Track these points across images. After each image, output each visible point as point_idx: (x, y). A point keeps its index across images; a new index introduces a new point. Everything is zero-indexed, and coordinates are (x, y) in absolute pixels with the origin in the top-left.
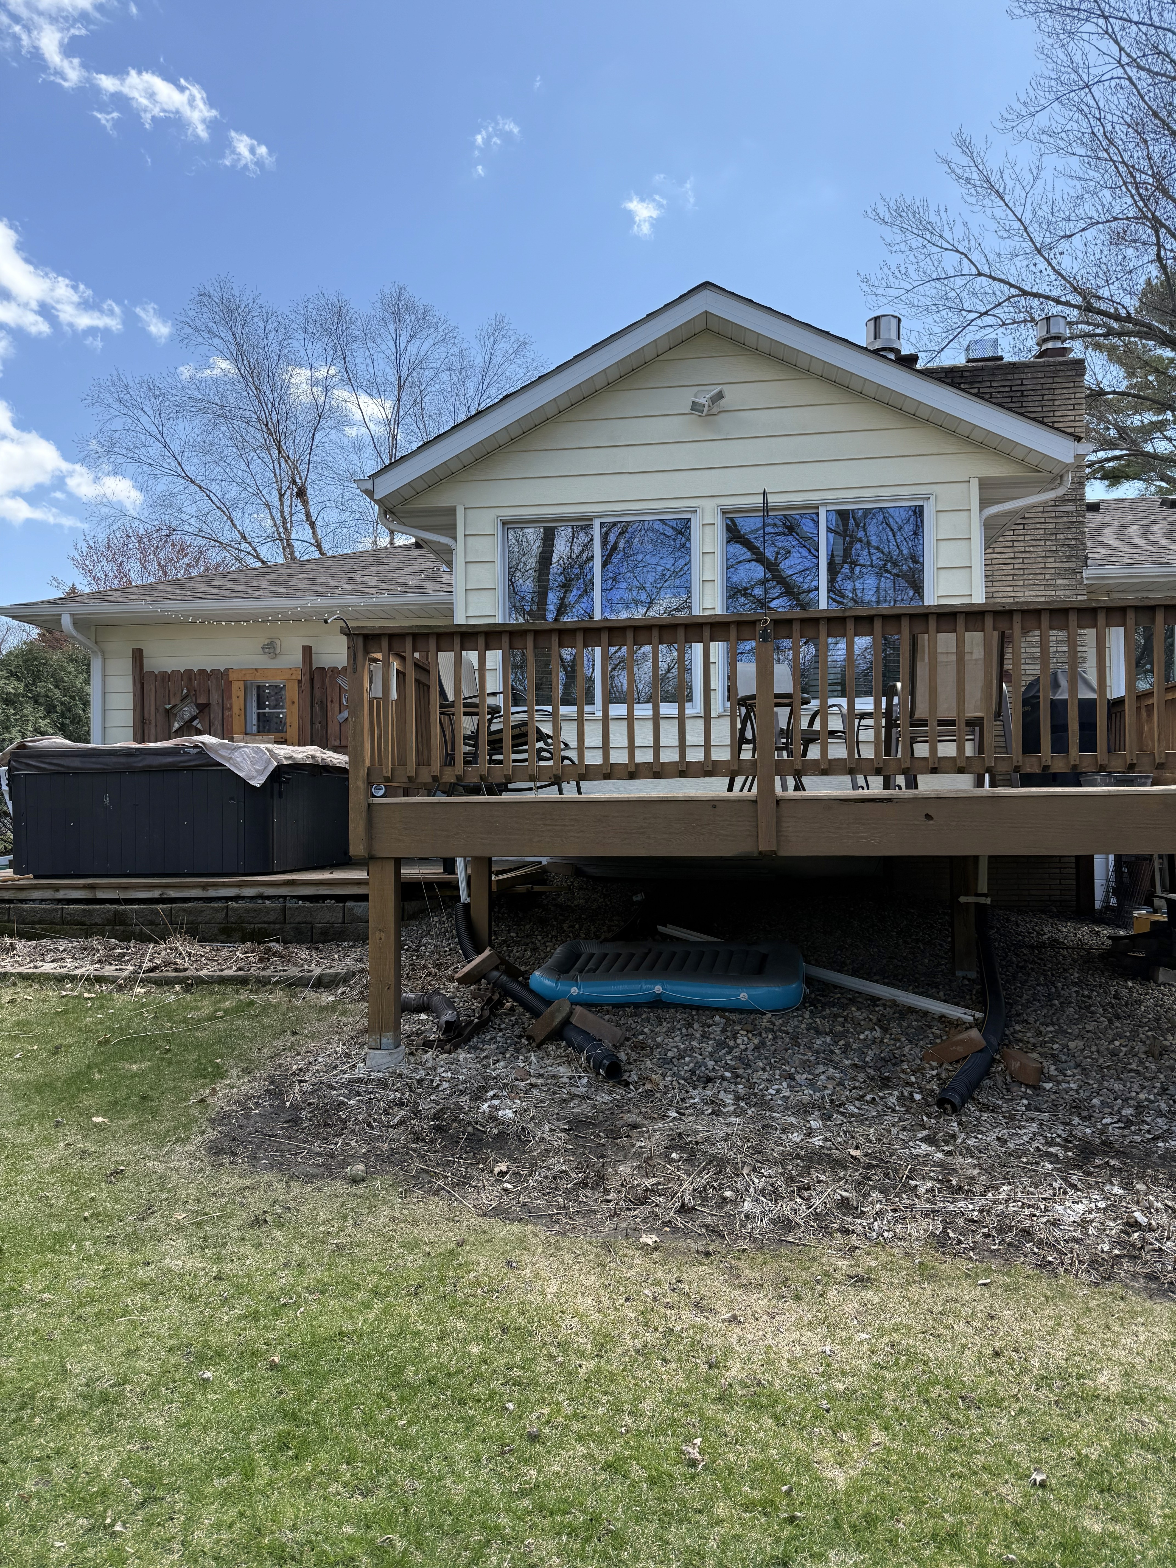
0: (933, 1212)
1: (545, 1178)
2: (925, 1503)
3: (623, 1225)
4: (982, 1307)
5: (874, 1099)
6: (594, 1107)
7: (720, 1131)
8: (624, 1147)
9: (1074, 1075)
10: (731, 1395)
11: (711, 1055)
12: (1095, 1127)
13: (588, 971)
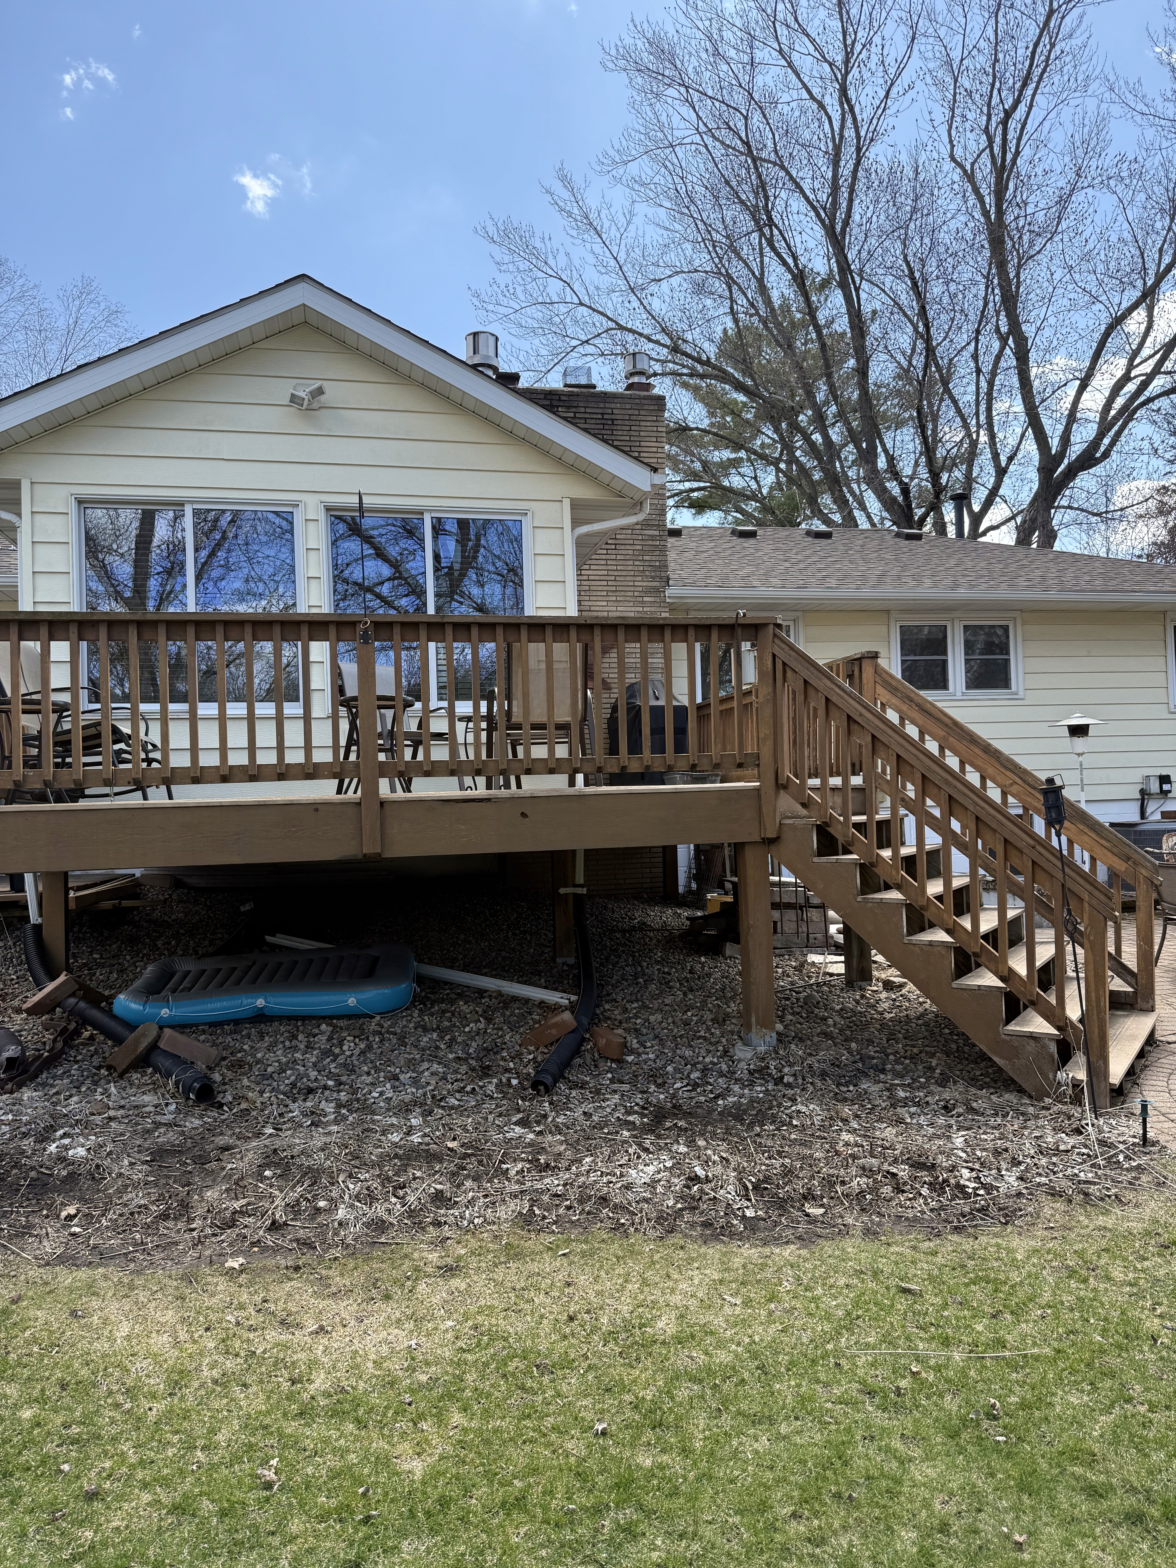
0: (522, 1192)
1: (121, 1215)
2: (496, 1474)
3: (208, 1253)
4: (560, 1277)
5: (474, 1089)
6: (182, 1133)
7: (318, 1141)
8: (213, 1171)
9: (652, 1047)
10: (312, 1408)
11: (315, 1065)
12: (668, 1092)
13: (182, 990)
